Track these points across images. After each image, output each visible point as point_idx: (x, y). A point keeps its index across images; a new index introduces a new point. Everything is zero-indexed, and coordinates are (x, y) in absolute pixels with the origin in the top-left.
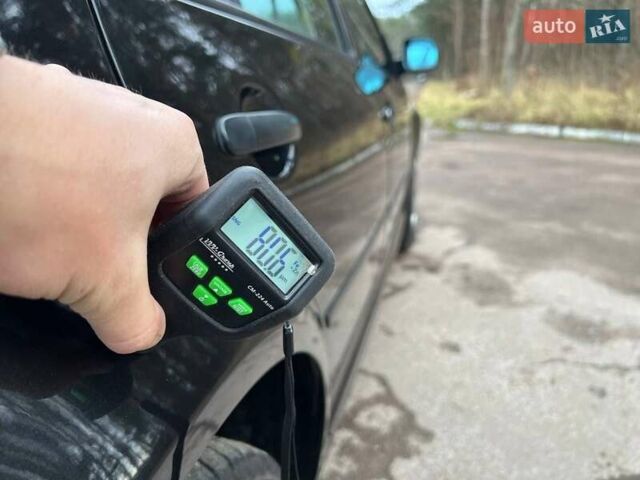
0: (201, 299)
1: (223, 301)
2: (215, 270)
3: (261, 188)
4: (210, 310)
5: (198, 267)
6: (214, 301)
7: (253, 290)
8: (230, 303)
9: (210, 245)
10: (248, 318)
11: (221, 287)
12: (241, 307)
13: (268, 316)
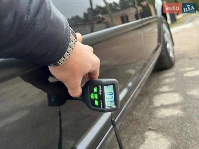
0: (91, 96)
1: (95, 99)
2: (98, 93)
3: (116, 85)
4: (91, 99)
5: (95, 90)
6: (93, 98)
7: (101, 101)
8: (95, 101)
9: (100, 87)
10: (96, 106)
11: (96, 96)
12: (97, 103)
13: (100, 108)
